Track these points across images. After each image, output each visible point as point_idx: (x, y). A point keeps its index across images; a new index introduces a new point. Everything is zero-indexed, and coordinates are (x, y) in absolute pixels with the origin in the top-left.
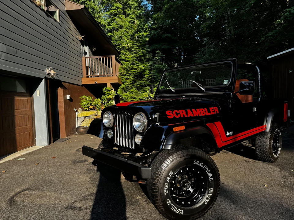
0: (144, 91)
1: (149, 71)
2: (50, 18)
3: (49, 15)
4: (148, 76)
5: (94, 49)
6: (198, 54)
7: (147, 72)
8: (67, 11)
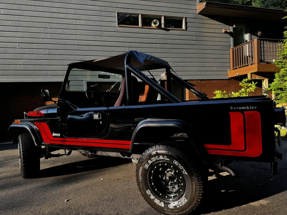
2: (171, 31)
3: (170, 28)
5: (259, 34)
8: (199, 14)
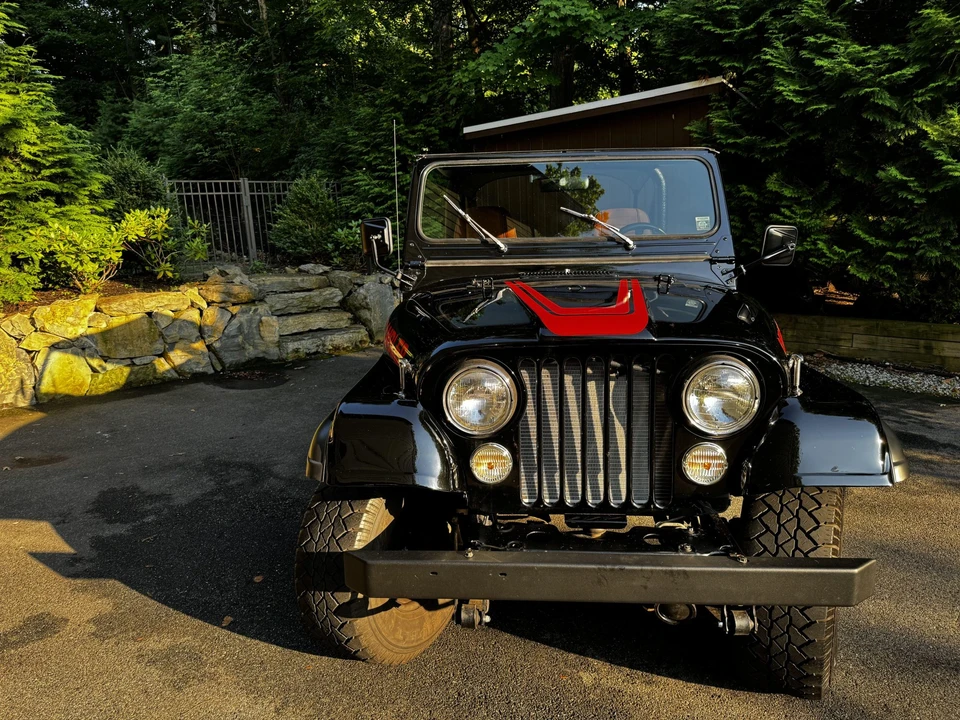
0: (32, 218)
1: (37, 130)
4: (34, 149)
6: (159, 77)
7: (31, 132)
